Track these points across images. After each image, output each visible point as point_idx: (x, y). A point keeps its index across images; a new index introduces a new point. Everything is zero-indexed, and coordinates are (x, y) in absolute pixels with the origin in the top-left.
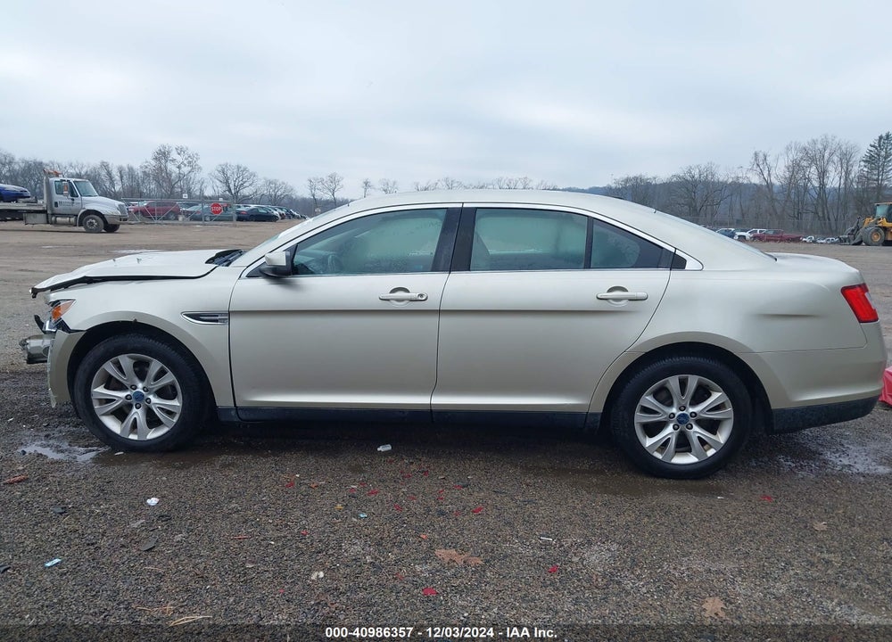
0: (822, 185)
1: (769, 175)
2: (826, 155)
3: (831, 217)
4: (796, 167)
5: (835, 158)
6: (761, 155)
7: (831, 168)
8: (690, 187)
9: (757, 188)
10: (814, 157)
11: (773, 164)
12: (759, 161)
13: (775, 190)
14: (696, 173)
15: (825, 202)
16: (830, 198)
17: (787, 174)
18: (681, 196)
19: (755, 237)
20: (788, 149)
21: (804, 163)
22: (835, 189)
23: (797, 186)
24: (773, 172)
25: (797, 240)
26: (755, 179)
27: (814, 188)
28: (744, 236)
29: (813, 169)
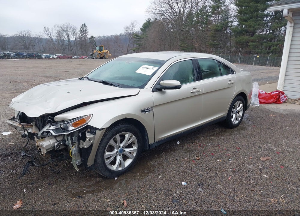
0: (69, 39)
1: (51, 35)
2: (68, 29)
3: (74, 50)
4: (59, 33)
5: (71, 31)
6: (46, 28)
7: (70, 34)
8: (22, 38)
9: (48, 40)
10: (65, 30)
11: (51, 32)
12: (46, 30)
13: (54, 40)
14: (24, 33)
15: (71, 45)
16: (72, 44)
17: (57, 35)
18: (20, 42)
19: (58, 57)
20: (55, 26)
21: (61, 32)
22: (73, 41)
23: (61, 40)
24: (52, 34)
25: (71, 58)
26: (46, 37)
27: (67, 40)
28: (54, 57)
29: (65, 34)
